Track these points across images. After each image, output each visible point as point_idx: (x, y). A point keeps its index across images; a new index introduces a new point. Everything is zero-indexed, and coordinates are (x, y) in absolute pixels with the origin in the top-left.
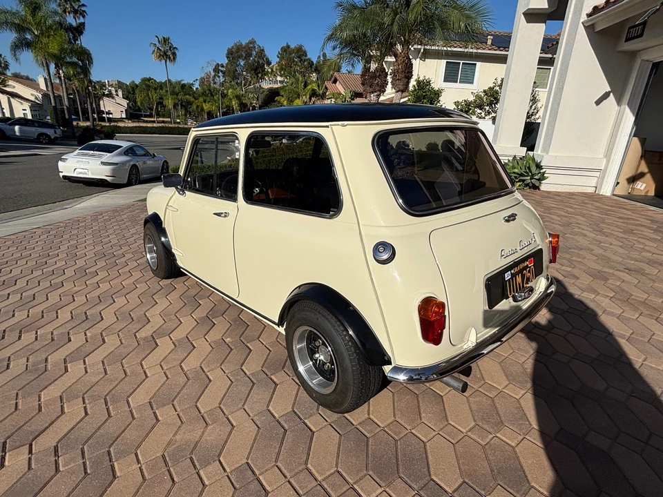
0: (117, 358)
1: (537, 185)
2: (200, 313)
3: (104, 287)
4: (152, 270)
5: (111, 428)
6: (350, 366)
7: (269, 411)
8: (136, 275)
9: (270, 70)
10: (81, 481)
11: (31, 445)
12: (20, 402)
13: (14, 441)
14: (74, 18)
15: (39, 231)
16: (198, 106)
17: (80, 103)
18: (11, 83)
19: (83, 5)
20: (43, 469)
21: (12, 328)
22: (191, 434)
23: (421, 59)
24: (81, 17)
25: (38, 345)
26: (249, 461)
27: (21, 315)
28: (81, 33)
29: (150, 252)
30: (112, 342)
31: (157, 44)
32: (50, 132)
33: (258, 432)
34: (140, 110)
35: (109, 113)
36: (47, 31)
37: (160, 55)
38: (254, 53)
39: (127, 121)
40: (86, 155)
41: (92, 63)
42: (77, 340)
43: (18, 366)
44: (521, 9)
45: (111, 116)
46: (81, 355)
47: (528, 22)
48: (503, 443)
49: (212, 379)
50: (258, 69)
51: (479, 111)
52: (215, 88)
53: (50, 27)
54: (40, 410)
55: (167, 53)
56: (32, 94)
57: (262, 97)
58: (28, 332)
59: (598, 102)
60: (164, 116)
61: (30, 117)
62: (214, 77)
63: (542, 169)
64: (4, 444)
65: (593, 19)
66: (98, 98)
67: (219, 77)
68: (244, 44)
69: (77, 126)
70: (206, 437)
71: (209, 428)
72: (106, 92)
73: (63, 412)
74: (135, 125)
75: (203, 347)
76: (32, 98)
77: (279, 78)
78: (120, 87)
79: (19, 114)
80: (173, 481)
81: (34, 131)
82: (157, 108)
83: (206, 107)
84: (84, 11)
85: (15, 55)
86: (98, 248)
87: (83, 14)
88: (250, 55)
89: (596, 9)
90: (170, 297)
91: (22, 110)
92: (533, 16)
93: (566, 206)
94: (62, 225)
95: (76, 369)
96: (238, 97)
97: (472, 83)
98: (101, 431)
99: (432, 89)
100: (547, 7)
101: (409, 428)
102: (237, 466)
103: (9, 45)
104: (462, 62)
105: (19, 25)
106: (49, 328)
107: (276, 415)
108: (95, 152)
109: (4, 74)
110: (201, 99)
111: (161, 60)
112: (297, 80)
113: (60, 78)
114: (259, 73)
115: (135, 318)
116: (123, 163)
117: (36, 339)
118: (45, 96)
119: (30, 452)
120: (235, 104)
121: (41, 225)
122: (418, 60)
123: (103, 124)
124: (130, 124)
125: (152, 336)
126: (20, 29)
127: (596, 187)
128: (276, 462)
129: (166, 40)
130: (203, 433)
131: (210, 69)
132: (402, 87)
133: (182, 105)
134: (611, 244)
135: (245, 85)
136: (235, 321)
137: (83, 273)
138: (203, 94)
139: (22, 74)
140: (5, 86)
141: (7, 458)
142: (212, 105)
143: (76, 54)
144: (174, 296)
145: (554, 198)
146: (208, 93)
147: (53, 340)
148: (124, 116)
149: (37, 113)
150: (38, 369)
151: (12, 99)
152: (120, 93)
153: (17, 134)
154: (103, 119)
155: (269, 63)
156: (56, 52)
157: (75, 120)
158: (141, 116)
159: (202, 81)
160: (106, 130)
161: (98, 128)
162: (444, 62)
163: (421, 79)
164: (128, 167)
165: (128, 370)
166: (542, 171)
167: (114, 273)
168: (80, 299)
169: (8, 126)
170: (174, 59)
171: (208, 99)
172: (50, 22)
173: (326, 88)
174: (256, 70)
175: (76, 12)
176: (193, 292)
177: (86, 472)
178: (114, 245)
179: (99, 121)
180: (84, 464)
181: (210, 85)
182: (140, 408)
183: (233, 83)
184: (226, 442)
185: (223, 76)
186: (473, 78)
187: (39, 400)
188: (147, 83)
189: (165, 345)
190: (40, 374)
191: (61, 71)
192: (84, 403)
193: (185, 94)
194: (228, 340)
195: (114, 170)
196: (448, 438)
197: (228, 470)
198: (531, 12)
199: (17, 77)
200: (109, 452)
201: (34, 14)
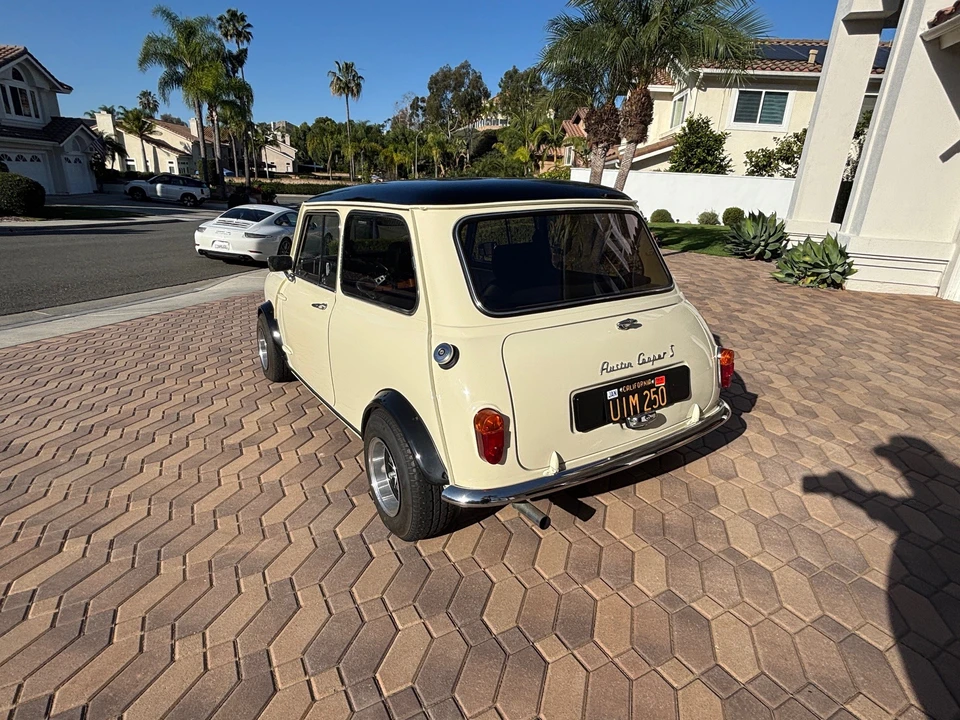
0: (196, 463)
1: (838, 282)
2: (303, 423)
3: (208, 386)
4: (264, 371)
5: (169, 530)
6: (408, 482)
7: (335, 532)
8: (248, 375)
9: (488, 105)
10: (126, 573)
11: (90, 537)
12: (90, 495)
13: (76, 531)
14: (237, 42)
15: (158, 318)
16: (386, 157)
17: (237, 153)
18: (158, 128)
19: (249, 25)
20: (95, 558)
21: (100, 424)
22: (244, 545)
23: (699, 88)
24: (245, 42)
25: (122, 442)
26: (293, 577)
27: (113, 411)
28: (241, 63)
29: (263, 348)
30: (196, 446)
31: (337, 72)
32: (195, 191)
33: (314, 550)
34: (311, 162)
35: (271, 166)
36: (201, 61)
37: (340, 87)
38: (467, 81)
39: (293, 177)
40: (228, 223)
41: (252, 102)
42: (162, 441)
43: (97, 462)
44: (841, 14)
45: (274, 170)
46: (161, 457)
47: (851, 32)
48: (586, 594)
49: (287, 494)
50: (472, 104)
51: (786, 166)
52: (411, 131)
53: (206, 57)
54: (107, 506)
55: (349, 84)
56: (181, 143)
57: (474, 144)
58: (115, 428)
59: (945, 157)
60: (342, 171)
61: (176, 173)
62: (411, 115)
63: (848, 257)
64: (67, 532)
65: (937, 30)
66: (259, 146)
67: (418, 116)
68: (453, 69)
69: (230, 184)
70: (259, 549)
71: (266, 541)
72: (270, 138)
73: (127, 510)
74: (302, 182)
75: (290, 459)
76: (181, 148)
77: (500, 117)
78: (288, 131)
79: (164, 169)
80: (211, 584)
81: (177, 190)
82: (333, 159)
83: (398, 158)
84: (249, 33)
85: (164, 95)
86: (214, 342)
87: (248, 37)
88: (462, 84)
89: (941, 16)
90: (276, 402)
91: (168, 164)
92: (858, 24)
93: (872, 316)
94: (185, 311)
95: (151, 470)
96: (441, 145)
97: (780, 122)
98: (158, 532)
99: (711, 133)
100: (881, 9)
101: (483, 566)
102: (278, 579)
103: (158, 81)
104: (764, 91)
105: (170, 55)
106: (136, 427)
107: (340, 537)
108: (239, 220)
109: (152, 117)
110: (391, 147)
111: (341, 95)
112: (523, 120)
113: (213, 121)
114: (473, 109)
115: (228, 423)
116: (272, 236)
117: (121, 437)
118: (196, 144)
119: (88, 542)
120: (436, 154)
121: (162, 311)
122: (695, 89)
123: (263, 180)
124: (297, 181)
125: (240, 444)
126: (171, 61)
127: (939, 288)
128: (321, 580)
129: (348, 67)
130: (257, 545)
131: (407, 105)
132: (635, 137)
133: (365, 155)
134: (907, 373)
135: (452, 127)
136: (337, 435)
137: (191, 369)
138: (395, 140)
139: (173, 116)
140: (151, 133)
141: (66, 545)
142: (405, 155)
143: (234, 89)
144: (280, 403)
145: (860, 302)
146: (402, 137)
147: (137, 439)
148: (290, 170)
149: (185, 166)
150: (116, 467)
151: (157, 149)
152: (287, 139)
153: (159, 194)
154: (262, 174)
155: (487, 95)
156: (210, 88)
157: (228, 175)
158: (312, 170)
159: (395, 121)
160: (264, 189)
161: (256, 186)
162: (735, 92)
163: (695, 118)
164: (278, 240)
165: (202, 477)
166: (848, 261)
167: (223, 371)
168: (177, 399)
169: (149, 185)
170: (358, 92)
171: (400, 148)
172: (206, 50)
173: (564, 131)
174: (468, 105)
175: (239, 34)
176: (303, 399)
177: (133, 566)
178: (234, 339)
179: (259, 177)
180: (134, 559)
181: (404, 127)
182: (202, 515)
183: (437, 124)
184: (278, 556)
185: (424, 115)
186: (783, 115)
187: (108, 497)
188: (324, 126)
189: (250, 454)
190: (116, 471)
191: (214, 114)
192: (150, 504)
193: (371, 141)
194: (320, 455)
195: (260, 244)
196: (523, 582)
197: (268, 582)
198: (854, 17)
199: (167, 121)
200: (159, 552)
201: (187, 41)
